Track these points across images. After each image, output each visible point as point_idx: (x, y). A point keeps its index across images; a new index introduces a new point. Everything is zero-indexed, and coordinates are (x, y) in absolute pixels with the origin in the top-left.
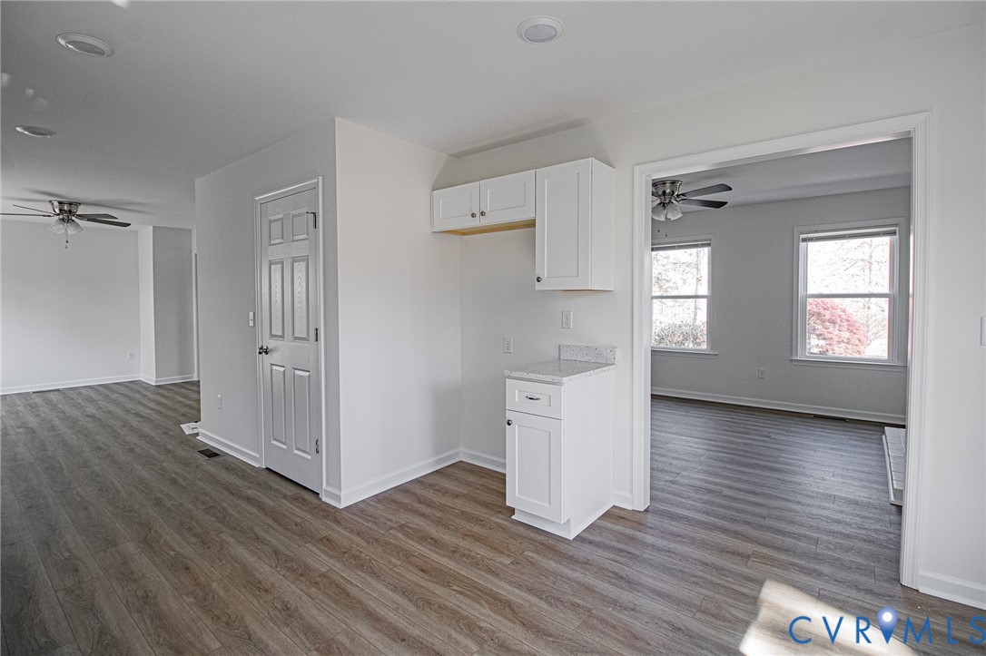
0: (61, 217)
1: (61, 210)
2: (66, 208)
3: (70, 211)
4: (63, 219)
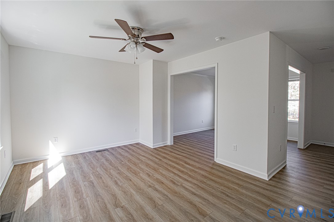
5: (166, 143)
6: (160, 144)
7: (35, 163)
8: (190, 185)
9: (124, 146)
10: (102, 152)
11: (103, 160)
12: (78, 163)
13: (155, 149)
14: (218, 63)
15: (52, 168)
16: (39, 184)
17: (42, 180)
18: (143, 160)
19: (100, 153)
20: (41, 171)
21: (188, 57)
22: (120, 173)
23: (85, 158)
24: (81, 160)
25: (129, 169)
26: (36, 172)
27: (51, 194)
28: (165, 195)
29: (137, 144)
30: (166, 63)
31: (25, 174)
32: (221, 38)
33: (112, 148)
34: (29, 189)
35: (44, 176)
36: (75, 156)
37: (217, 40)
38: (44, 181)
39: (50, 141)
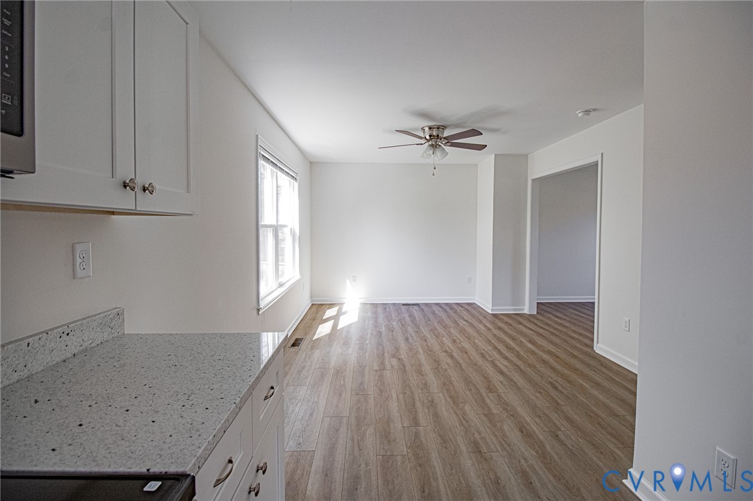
0: (430, 143)
1: (430, 136)
2: (434, 134)
3: (438, 136)
4: (432, 145)
5: (519, 310)
6: (509, 309)
7: (331, 305)
8: (506, 363)
9: (447, 304)
10: (410, 306)
11: (406, 316)
12: (375, 313)
13: (494, 315)
14: (602, 154)
15: (345, 313)
16: (331, 323)
17: (333, 321)
18: (461, 325)
19: (407, 307)
20: (335, 313)
21: (563, 140)
22: (418, 332)
23: (385, 308)
24: (380, 310)
25: (433, 330)
26: (330, 313)
27: (338, 333)
28: (458, 363)
29: (469, 304)
30: (525, 157)
31: (320, 313)
32: (587, 112)
33: (426, 305)
34: (320, 326)
35: (336, 318)
36: (375, 305)
37: (580, 115)
38: (334, 322)
39: (348, 281)
